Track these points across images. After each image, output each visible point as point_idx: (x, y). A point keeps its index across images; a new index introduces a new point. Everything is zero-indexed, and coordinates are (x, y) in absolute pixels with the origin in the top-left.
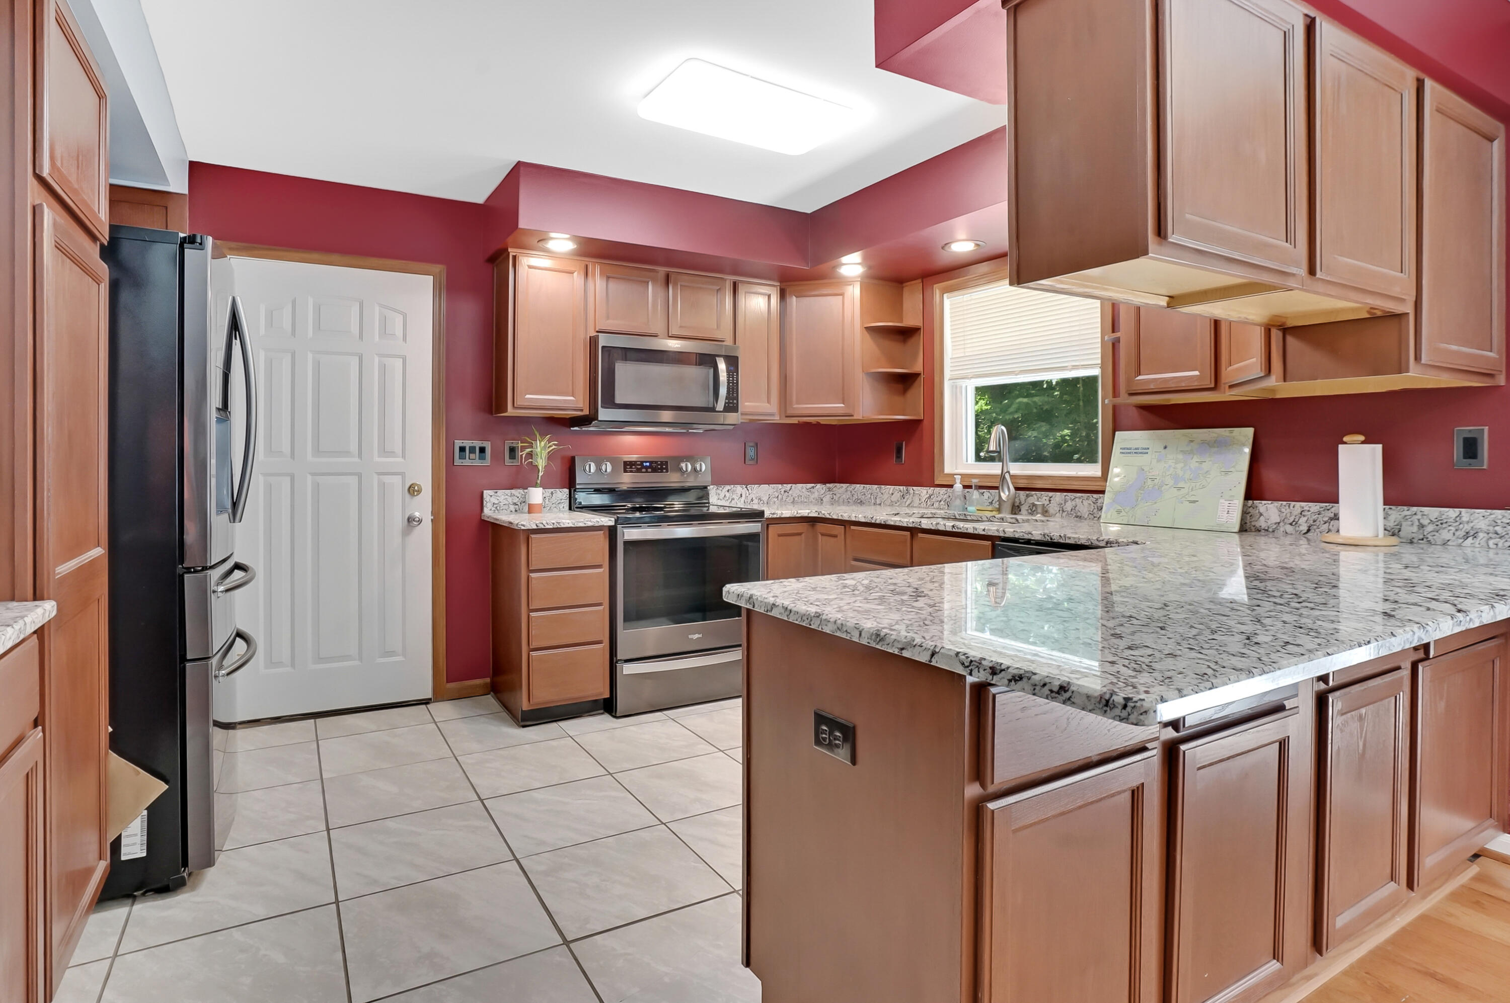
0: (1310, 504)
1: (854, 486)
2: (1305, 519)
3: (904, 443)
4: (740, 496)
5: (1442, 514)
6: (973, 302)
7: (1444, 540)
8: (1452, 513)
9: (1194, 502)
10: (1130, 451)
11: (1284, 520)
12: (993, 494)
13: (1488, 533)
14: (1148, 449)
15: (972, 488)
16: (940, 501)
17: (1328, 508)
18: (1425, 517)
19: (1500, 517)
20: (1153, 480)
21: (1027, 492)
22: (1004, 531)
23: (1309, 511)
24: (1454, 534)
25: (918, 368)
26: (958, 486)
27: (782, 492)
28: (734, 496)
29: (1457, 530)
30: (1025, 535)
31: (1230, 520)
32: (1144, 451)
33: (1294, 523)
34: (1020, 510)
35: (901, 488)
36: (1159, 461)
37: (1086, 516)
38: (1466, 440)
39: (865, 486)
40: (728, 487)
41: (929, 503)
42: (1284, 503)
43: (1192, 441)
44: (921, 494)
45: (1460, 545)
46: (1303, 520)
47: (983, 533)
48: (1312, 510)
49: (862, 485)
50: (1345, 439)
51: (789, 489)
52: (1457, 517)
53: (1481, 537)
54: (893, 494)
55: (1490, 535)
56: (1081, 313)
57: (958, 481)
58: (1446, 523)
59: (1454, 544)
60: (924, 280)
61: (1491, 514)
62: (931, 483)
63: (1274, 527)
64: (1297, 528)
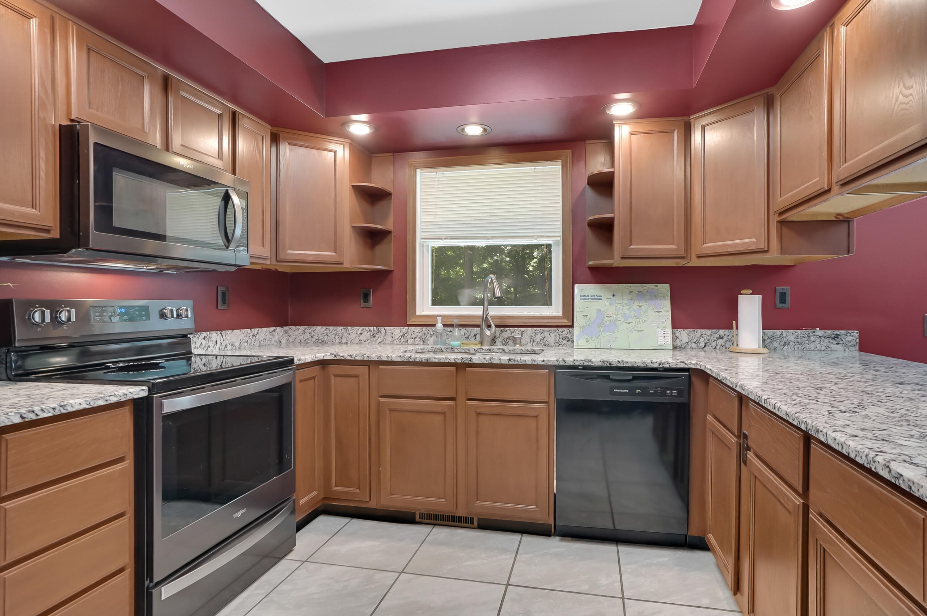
0: (706, 330)
1: (312, 328)
2: (703, 339)
3: (371, 289)
4: (215, 343)
5: (774, 333)
6: (444, 179)
7: (774, 347)
8: (778, 332)
9: (641, 331)
10: (588, 298)
11: (691, 340)
12: (469, 331)
13: (794, 343)
14: (602, 296)
15: (454, 327)
16: (415, 338)
17: (716, 332)
18: (766, 335)
19: (800, 334)
20: (609, 317)
21: (502, 329)
22: (564, 361)
23: (705, 334)
24: (779, 344)
25: (389, 225)
26: (439, 326)
27: (251, 337)
28: (210, 344)
29: (780, 342)
30: (584, 363)
31: (667, 342)
32: (599, 298)
33: (697, 342)
34: (495, 343)
35: (372, 328)
36: (611, 305)
37: (553, 344)
38: (781, 293)
39: (327, 327)
40: (204, 334)
41: (402, 340)
42: (691, 330)
43: (631, 292)
44: (394, 333)
45: (782, 349)
46: (702, 339)
47: (543, 363)
48: (707, 334)
49: (325, 327)
50: (742, 292)
51: (256, 333)
52: (780, 335)
53: (791, 345)
54: (361, 334)
55: (795, 343)
56: (545, 199)
57: (439, 321)
58: (776, 338)
59: (779, 349)
60: (395, 154)
61: (796, 332)
62: (404, 323)
63: (685, 345)
64: (699, 345)
